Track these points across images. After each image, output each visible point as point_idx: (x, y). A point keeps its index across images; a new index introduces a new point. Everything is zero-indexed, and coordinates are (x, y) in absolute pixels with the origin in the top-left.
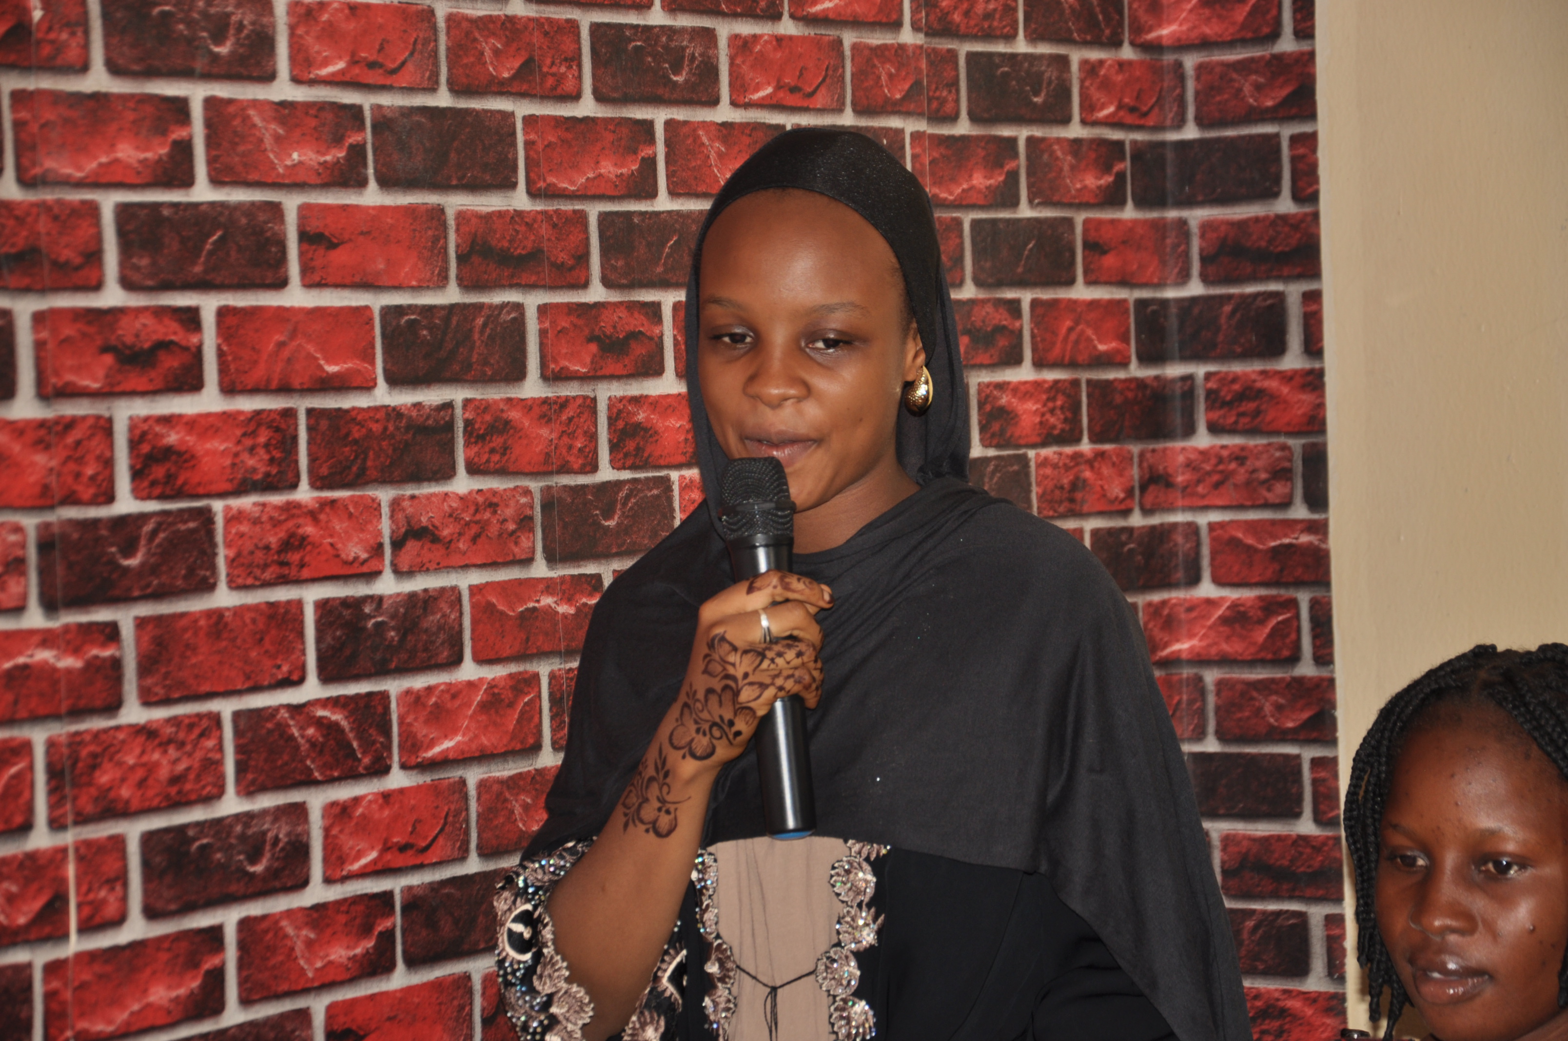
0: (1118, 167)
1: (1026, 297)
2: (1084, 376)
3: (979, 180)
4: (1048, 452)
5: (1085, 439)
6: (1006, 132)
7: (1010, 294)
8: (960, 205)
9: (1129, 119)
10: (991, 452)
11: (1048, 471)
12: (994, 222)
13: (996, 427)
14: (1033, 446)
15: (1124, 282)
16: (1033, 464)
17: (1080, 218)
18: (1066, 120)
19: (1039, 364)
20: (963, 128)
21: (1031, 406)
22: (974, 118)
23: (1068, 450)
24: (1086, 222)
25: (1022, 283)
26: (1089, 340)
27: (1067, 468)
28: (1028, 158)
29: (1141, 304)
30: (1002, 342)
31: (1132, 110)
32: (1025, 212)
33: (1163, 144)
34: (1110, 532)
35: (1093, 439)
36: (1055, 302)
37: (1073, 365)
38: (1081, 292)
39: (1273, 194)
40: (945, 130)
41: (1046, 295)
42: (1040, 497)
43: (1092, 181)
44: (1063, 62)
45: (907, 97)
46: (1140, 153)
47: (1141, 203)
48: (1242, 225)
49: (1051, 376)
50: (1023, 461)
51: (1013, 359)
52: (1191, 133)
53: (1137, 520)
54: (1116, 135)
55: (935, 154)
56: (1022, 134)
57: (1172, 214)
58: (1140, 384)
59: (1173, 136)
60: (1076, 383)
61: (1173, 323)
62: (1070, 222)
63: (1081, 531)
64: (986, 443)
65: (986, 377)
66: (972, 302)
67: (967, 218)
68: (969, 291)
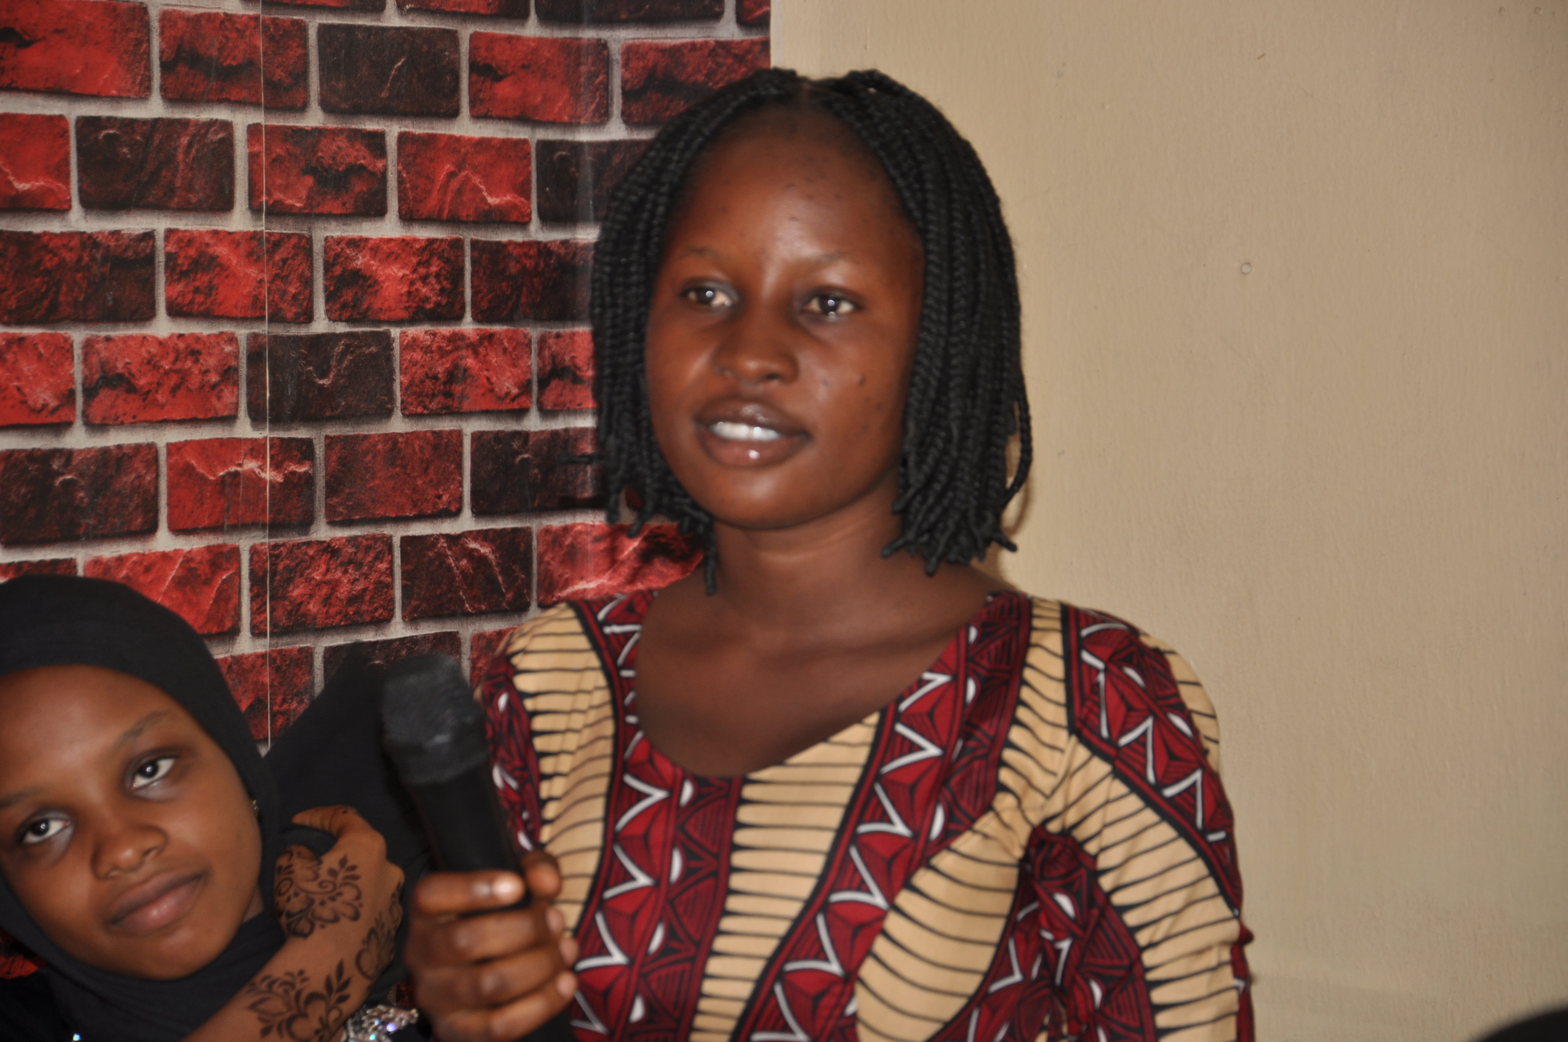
1: (392, 130)
2: (469, 236)
4: (418, 331)
5: (468, 317)
7: (371, 125)
8: (304, 3)
10: (341, 328)
11: (417, 356)
12: (350, 30)
13: (348, 295)
14: (399, 322)
15: (523, 119)
16: (396, 346)
17: (466, 32)
19: (408, 217)
21: (397, 271)
23: (445, 330)
24: (474, 37)
25: (387, 112)
26: (476, 190)
27: (442, 353)
29: (546, 147)
30: (359, 187)
32: (392, 19)
34: (498, 436)
35: (478, 317)
36: (431, 140)
37: (453, 221)
38: (466, 128)
39: (712, 15)
41: (420, 128)
42: (405, 389)
47: (547, 18)
48: (674, 53)
49: (423, 233)
50: (385, 340)
51: (374, 210)
53: (533, 423)
57: (589, 34)
58: (543, 249)
60: (457, 244)
61: (587, 174)
62: (453, 36)
63: (459, 434)
64: (333, 316)
65: (336, 231)
66: (319, 132)
67: (314, 23)
68: (314, 118)
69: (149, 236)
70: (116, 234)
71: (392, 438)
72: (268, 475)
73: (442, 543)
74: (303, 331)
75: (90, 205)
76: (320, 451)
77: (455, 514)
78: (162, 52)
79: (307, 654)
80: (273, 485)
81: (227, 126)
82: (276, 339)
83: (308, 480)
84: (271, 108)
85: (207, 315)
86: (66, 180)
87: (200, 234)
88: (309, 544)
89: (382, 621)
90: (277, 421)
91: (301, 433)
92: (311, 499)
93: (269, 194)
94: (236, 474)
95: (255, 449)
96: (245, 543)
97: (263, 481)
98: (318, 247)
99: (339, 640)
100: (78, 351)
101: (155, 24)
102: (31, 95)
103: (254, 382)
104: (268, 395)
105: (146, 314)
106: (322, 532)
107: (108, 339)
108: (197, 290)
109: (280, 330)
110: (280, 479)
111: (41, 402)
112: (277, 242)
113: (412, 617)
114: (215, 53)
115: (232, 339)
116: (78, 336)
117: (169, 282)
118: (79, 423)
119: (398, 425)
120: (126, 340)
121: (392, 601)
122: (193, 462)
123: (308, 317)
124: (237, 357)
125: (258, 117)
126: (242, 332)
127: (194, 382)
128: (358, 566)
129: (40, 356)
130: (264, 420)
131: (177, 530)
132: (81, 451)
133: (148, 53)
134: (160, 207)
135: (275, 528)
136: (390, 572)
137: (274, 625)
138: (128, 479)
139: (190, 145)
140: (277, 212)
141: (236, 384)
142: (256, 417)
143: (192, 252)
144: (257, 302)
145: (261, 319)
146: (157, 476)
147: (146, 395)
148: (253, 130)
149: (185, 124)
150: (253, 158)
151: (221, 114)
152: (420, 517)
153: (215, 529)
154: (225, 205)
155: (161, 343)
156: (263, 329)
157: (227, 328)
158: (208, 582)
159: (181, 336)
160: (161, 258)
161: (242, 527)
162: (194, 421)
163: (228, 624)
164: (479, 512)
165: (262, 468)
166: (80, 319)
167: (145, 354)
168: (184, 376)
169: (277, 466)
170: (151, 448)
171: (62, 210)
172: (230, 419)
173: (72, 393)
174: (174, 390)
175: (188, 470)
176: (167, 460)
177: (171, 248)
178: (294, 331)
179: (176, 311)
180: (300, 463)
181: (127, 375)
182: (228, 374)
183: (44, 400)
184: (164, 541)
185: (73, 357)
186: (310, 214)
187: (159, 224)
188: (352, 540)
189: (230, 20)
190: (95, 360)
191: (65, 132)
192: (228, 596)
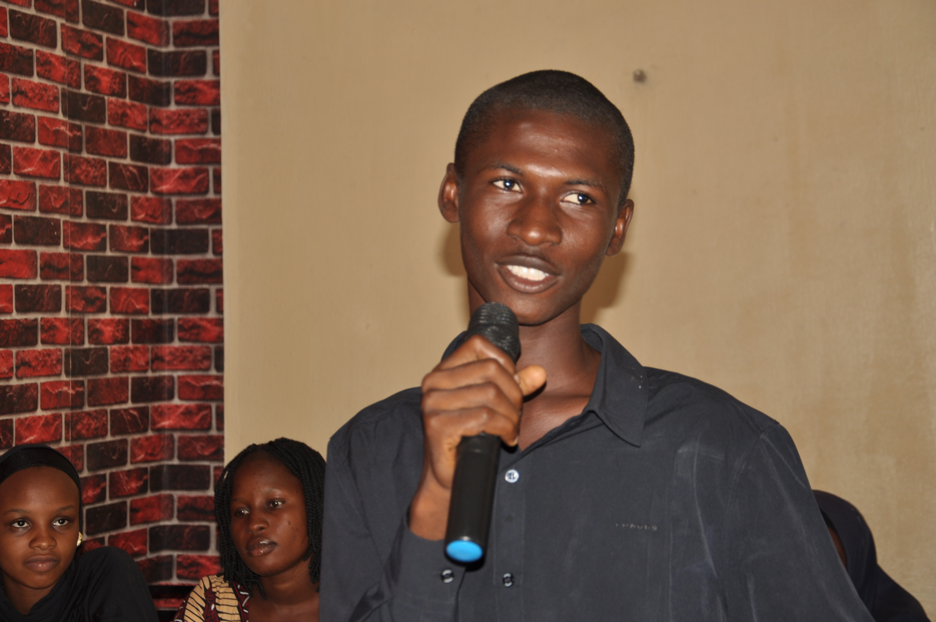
0: (146, 238)
1: (108, 286)
2: (131, 318)
3: (90, 240)
4: (116, 347)
5: (130, 342)
6: (101, 222)
7: (102, 285)
8: (83, 249)
9: (150, 220)
10: (93, 346)
11: (115, 354)
12: (96, 257)
13: (95, 336)
14: (110, 344)
15: (147, 282)
16: (109, 352)
17: (130, 257)
18: (125, 219)
19: (113, 312)
20: (84, 220)
21: (109, 329)
22: (89, 216)
23: (123, 346)
24: (133, 259)
25: (107, 281)
26: (133, 304)
27: (123, 353)
28: (110, 233)
29: (154, 291)
30: (98, 303)
31: (151, 216)
32: (109, 253)
33: (163, 231)
34: (140, 379)
35: (134, 342)
36: (119, 289)
37: (126, 313)
38: (130, 285)
39: (205, 250)
40: (77, 220)
41: (116, 286)
42: (112, 365)
43: (135, 243)
44: (125, 197)
45: (62, 207)
46: (154, 233)
47: (154, 252)
48: (193, 263)
49: (117, 317)
50: (106, 350)
51: (103, 310)
52: (174, 226)
53: (150, 374)
54: (145, 226)
55: (73, 229)
56: (108, 223)
57: (166, 257)
58: (152, 321)
59: (167, 227)
60: (127, 321)
61: (166, 298)
62: (126, 259)
63: (127, 378)
64: (90, 342)
65: (91, 317)
66: (86, 288)
67: (85, 255)
68: (85, 283)
69: (36, 320)
70: (26, 320)
71: (108, 380)
72: (71, 391)
73: (123, 411)
74: (81, 347)
75: (19, 311)
76: (86, 384)
77: (125, 402)
78: (41, 265)
79: (82, 446)
80: (72, 395)
81: (59, 287)
82: (74, 351)
83: (82, 393)
84: (73, 280)
85: (53, 343)
86: (12, 304)
87: (51, 319)
88: (83, 412)
89: (104, 435)
90: (74, 375)
91: (80, 378)
92: (83, 399)
93: (72, 306)
94: (61, 392)
95: (67, 384)
96: (63, 413)
97: (69, 394)
98: (86, 322)
99: (91, 442)
100: (14, 355)
101: (39, 256)
102: (2, 278)
103: (67, 364)
104: (71, 367)
105: (35, 343)
106: (87, 409)
107: (23, 351)
108: (50, 336)
109: (75, 347)
110: (74, 392)
111: (3, 370)
112: (73, 321)
113: (113, 434)
114: (56, 264)
115: (60, 350)
116: (14, 350)
117: (42, 333)
118: (14, 377)
119: (110, 375)
120: (28, 351)
121: (107, 429)
122: (48, 388)
123: (83, 343)
124: (61, 355)
125: (68, 283)
126: (63, 348)
127: (49, 364)
128: (97, 419)
129: (3, 357)
130: (69, 374)
131: (43, 409)
132: (15, 386)
133: (36, 265)
134: (39, 311)
135: (72, 408)
136: (107, 420)
137: (72, 437)
138: (29, 394)
139: (48, 292)
140: (74, 311)
141: (61, 364)
142: (67, 374)
143: (49, 324)
144: (68, 339)
145: (68, 344)
146: (37, 392)
147: (34, 368)
148: (67, 288)
149: (47, 286)
150: (67, 296)
151: (57, 282)
152: (116, 403)
153: (55, 408)
154: (58, 309)
155: (39, 352)
156: (70, 347)
157: (59, 347)
158: (52, 425)
159: (45, 350)
160: (39, 326)
161: (63, 407)
162: (48, 376)
163: (58, 438)
164: (134, 401)
165: (69, 390)
166: (15, 345)
167: (34, 355)
168: (46, 362)
169: (73, 388)
170: (36, 384)
171: (10, 312)
172: (59, 375)
173: (12, 368)
174: (43, 366)
175: (47, 391)
176: (41, 388)
177: (42, 323)
178: (79, 347)
179: (43, 342)
180: (80, 387)
181: (29, 362)
182: (59, 361)
183: (4, 370)
184: (39, 412)
185: (13, 357)
186: (84, 312)
187: (39, 316)
188: (96, 411)
189: (60, 254)
190: (19, 358)
191: (12, 289)
192: (58, 429)
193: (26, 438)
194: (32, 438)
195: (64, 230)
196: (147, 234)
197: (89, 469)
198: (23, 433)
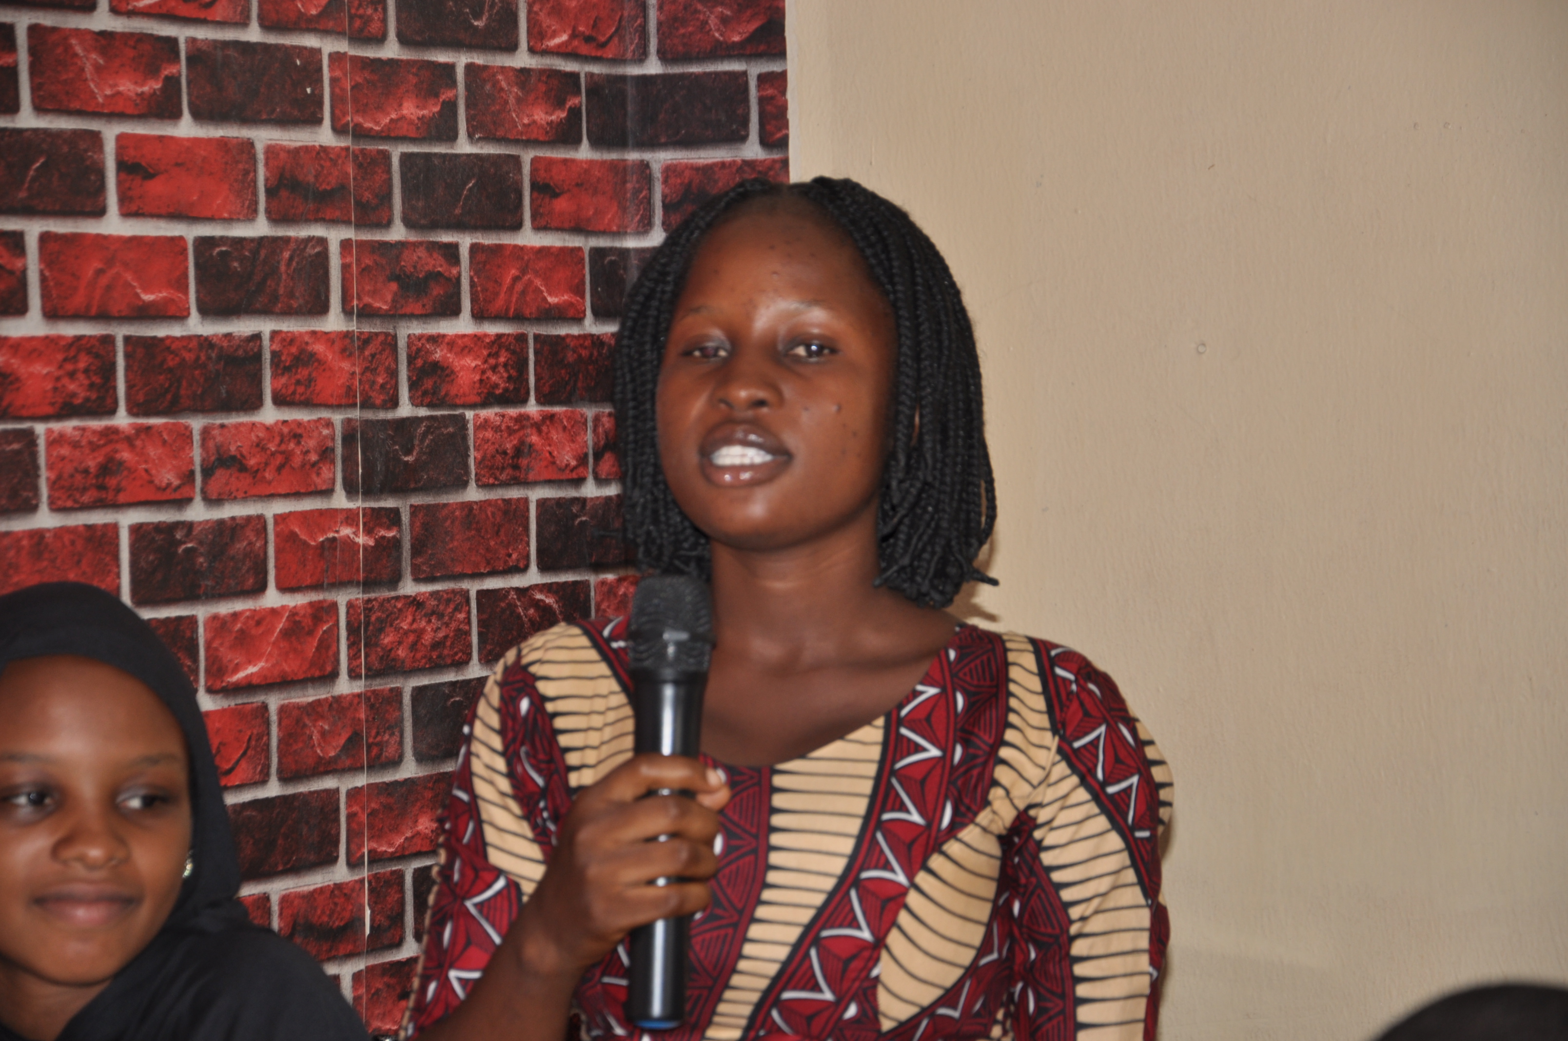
0: (572, 102)
1: (465, 241)
2: (532, 330)
3: (410, 110)
4: (489, 413)
5: (532, 400)
6: (442, 57)
7: (446, 238)
8: (389, 136)
9: (585, 50)
10: (423, 412)
11: (489, 434)
12: (428, 156)
13: (428, 384)
14: (472, 406)
15: (578, 229)
16: (471, 426)
17: (527, 156)
18: (511, 48)
19: (479, 316)
20: (391, 50)
21: (470, 362)
22: (404, 40)
23: (513, 412)
24: (535, 161)
25: (460, 226)
26: (538, 291)
27: (510, 431)
28: (468, 87)
29: (598, 253)
30: (437, 290)
31: (588, 39)
32: (464, 147)
33: (623, 79)
34: (560, 502)
35: (541, 400)
36: (497, 250)
37: (518, 318)
38: (529, 238)
39: (738, 138)
40: (371, 53)
41: (488, 239)
42: (479, 463)
43: (542, 116)
45: (325, 13)
46: (596, 87)
47: (597, 143)
48: (707, 172)
49: (492, 329)
50: (461, 422)
51: (452, 310)
52: (653, 67)
53: (590, 490)
54: (570, 66)
55: (359, 78)
56: (461, 60)
57: (633, 156)
58: (596, 341)
59: (634, 71)
60: (521, 338)
62: (516, 161)
63: (526, 501)
64: (415, 402)
65: (417, 329)
66: (402, 245)
67: (396, 152)
68: (398, 233)
69: (257, 337)
70: (228, 336)
71: (468, 506)
72: (361, 540)
73: (513, 595)
74: (390, 415)
75: (206, 311)
76: (405, 518)
77: (523, 569)
78: (267, 180)
79: (397, 693)
80: (365, 548)
81: (323, 242)
82: (366, 423)
83: (396, 543)
84: (360, 225)
85: (307, 404)
86: (185, 290)
87: (301, 334)
88: (397, 598)
89: (462, 663)
90: (369, 493)
91: (389, 503)
92: (399, 559)
93: (359, 298)
94: (334, 539)
95: (350, 517)
96: (342, 598)
97: (358, 545)
98: (402, 343)
99: (424, 681)
100: (196, 437)
101: (261, 156)
102: (155, 220)
103: (349, 460)
104: (360, 471)
105: (255, 404)
106: (409, 588)
107: (222, 426)
108: (298, 382)
109: (370, 415)
110: (371, 543)
111: (166, 481)
112: (366, 340)
113: (487, 659)
114: (311, 179)
115: (329, 424)
116: (196, 424)
117: (274, 376)
118: (198, 498)
119: (473, 494)
120: (238, 426)
121: (470, 646)
122: (297, 530)
123: (394, 403)
124: (333, 439)
125: (349, 233)
126: (337, 418)
127: (297, 461)
128: (440, 616)
129: (164, 442)
130: (358, 492)
131: (284, 588)
132: (200, 523)
133: (255, 181)
134: (266, 311)
135: (368, 585)
136: (468, 621)
137: (368, 669)
138: (241, 545)
139: (291, 259)
140: (366, 313)
141: (333, 462)
142: (351, 490)
143: (294, 350)
144: (350, 391)
145: (354, 405)
146: (266, 542)
147: (255, 473)
148: (346, 245)
149: (287, 240)
150: (345, 268)
151: (317, 231)
152: (494, 573)
153: (316, 587)
154: (321, 308)
155: (268, 429)
156: (356, 414)
157: (325, 414)
158: (311, 633)
159: (285, 422)
161: (340, 584)
162: (297, 495)
163: (329, 669)
164: (544, 568)
165: (356, 534)
166: (199, 409)
167: (254, 438)
168: (288, 456)
169: (368, 531)
170: (261, 518)
171: (182, 316)
172: (328, 492)
173: (192, 473)
174: (279, 469)
175: (293, 536)
176: (275, 529)
177: (276, 347)
178: (382, 415)
179: (280, 401)
180: (389, 528)
181: (239, 456)
182: (326, 454)
183: (168, 480)
184: (272, 598)
185: (192, 442)
186: (395, 315)
187: (265, 326)
188: (434, 594)
189: (324, 149)
190: (211, 444)
191: (185, 250)
192: (328, 644)
193: (237, 669)
194: (252, 670)
195: (334, 81)
196: (578, 92)
197: (420, 758)
198: (228, 655)
